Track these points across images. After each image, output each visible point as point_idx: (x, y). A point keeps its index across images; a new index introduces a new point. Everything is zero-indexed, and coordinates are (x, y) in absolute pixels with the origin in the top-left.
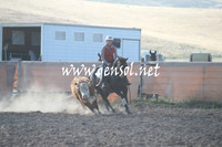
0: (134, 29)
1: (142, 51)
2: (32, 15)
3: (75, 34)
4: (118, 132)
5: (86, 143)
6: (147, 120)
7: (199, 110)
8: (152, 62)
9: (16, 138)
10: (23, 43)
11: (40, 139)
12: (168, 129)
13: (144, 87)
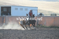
0: (36, 7)
1: (38, 13)
2: (9, 3)
3: (20, 8)
4: (32, 35)
5: (23, 37)
6: (39, 31)
7: (53, 29)
8: (41, 16)
9: (4, 36)
10: (6, 11)
11: (11, 36)
12: (45, 34)
13: (39, 23)
